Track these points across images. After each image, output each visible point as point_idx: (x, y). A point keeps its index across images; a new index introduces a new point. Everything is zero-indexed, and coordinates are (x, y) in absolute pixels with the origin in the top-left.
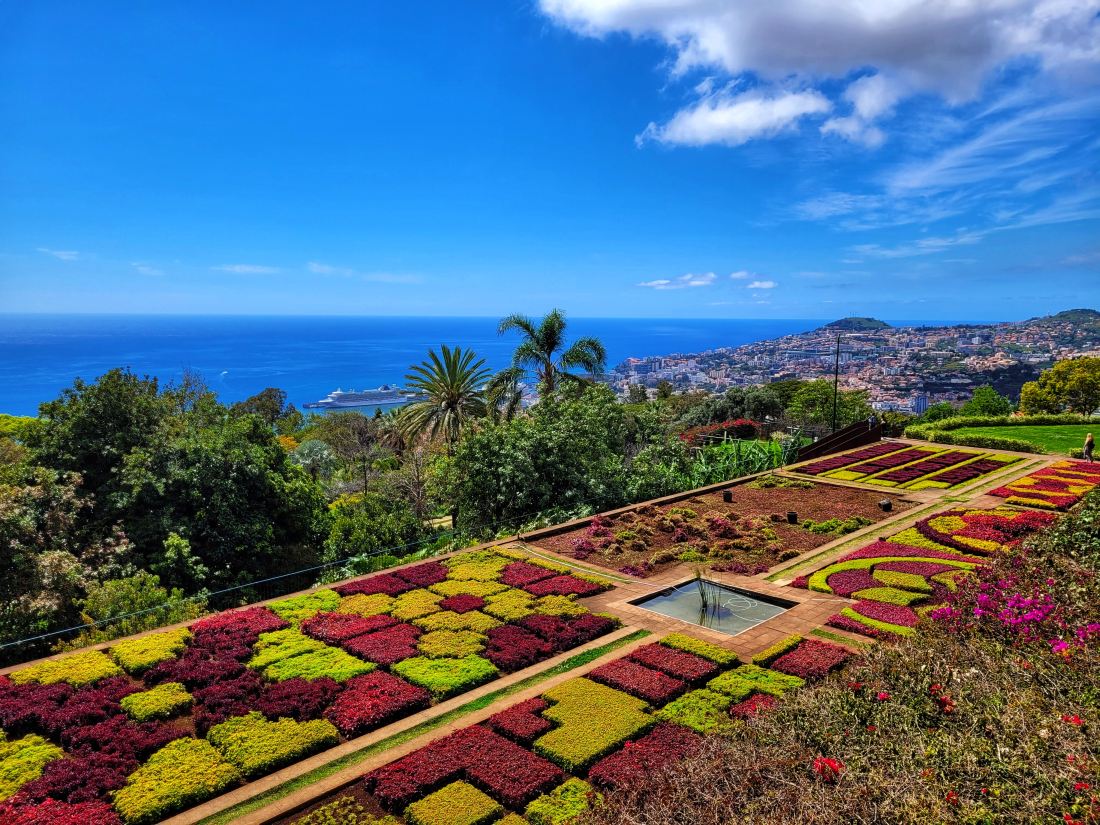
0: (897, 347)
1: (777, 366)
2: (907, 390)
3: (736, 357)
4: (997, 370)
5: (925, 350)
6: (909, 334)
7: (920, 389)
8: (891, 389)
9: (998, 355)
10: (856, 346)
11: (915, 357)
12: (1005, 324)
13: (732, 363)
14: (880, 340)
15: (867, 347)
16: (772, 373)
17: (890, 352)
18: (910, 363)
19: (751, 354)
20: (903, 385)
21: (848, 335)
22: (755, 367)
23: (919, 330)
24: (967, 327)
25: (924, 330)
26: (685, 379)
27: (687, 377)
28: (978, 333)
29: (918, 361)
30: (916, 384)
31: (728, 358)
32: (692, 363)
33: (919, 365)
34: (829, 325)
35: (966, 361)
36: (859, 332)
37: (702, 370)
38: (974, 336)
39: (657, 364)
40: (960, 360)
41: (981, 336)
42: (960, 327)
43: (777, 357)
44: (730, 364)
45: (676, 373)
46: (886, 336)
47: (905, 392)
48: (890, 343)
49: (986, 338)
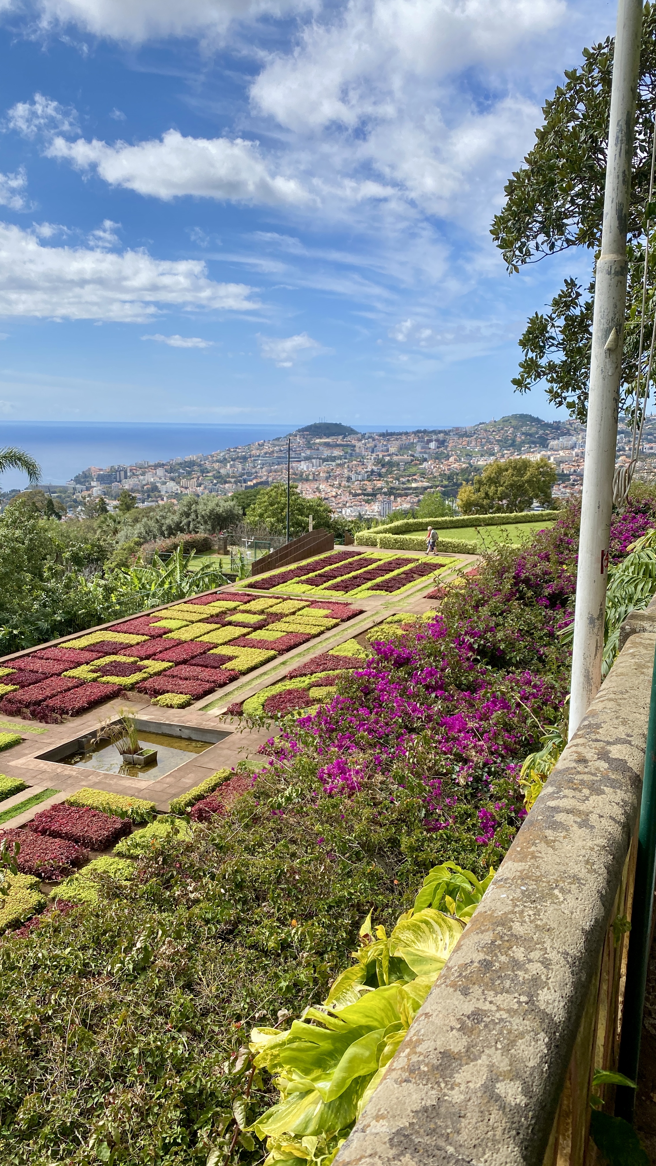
0: (363, 453)
1: (249, 474)
2: (374, 495)
3: (208, 465)
4: (451, 473)
5: (389, 455)
6: (374, 440)
7: (385, 494)
8: (359, 495)
9: (452, 459)
10: (326, 453)
11: (379, 462)
12: (457, 429)
13: (204, 471)
14: (347, 446)
15: (337, 453)
16: (245, 481)
17: (357, 457)
18: (375, 468)
19: (223, 461)
20: (369, 490)
21: (318, 441)
22: (228, 476)
23: (383, 435)
24: (425, 432)
25: (387, 435)
26: (155, 488)
27: (157, 487)
28: (434, 437)
29: (383, 466)
30: (382, 489)
31: (200, 465)
32: (160, 472)
33: (384, 470)
34: (299, 431)
35: (425, 465)
36: (328, 437)
37: (172, 479)
38: (431, 441)
39: (122, 473)
40: (420, 464)
41: (437, 440)
42: (419, 432)
43: (249, 465)
44: (202, 472)
45: (144, 482)
46: (353, 442)
47: (372, 496)
48: (357, 449)
49: (442, 443)
